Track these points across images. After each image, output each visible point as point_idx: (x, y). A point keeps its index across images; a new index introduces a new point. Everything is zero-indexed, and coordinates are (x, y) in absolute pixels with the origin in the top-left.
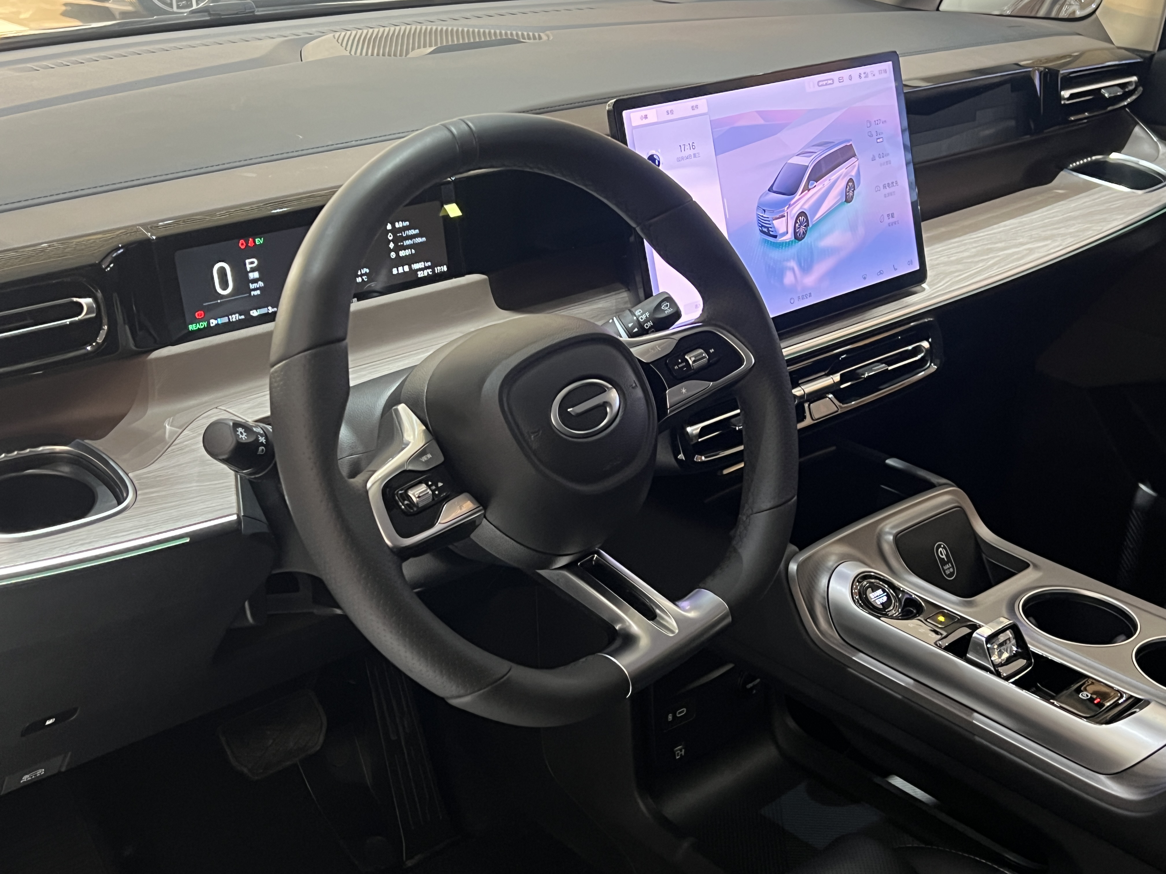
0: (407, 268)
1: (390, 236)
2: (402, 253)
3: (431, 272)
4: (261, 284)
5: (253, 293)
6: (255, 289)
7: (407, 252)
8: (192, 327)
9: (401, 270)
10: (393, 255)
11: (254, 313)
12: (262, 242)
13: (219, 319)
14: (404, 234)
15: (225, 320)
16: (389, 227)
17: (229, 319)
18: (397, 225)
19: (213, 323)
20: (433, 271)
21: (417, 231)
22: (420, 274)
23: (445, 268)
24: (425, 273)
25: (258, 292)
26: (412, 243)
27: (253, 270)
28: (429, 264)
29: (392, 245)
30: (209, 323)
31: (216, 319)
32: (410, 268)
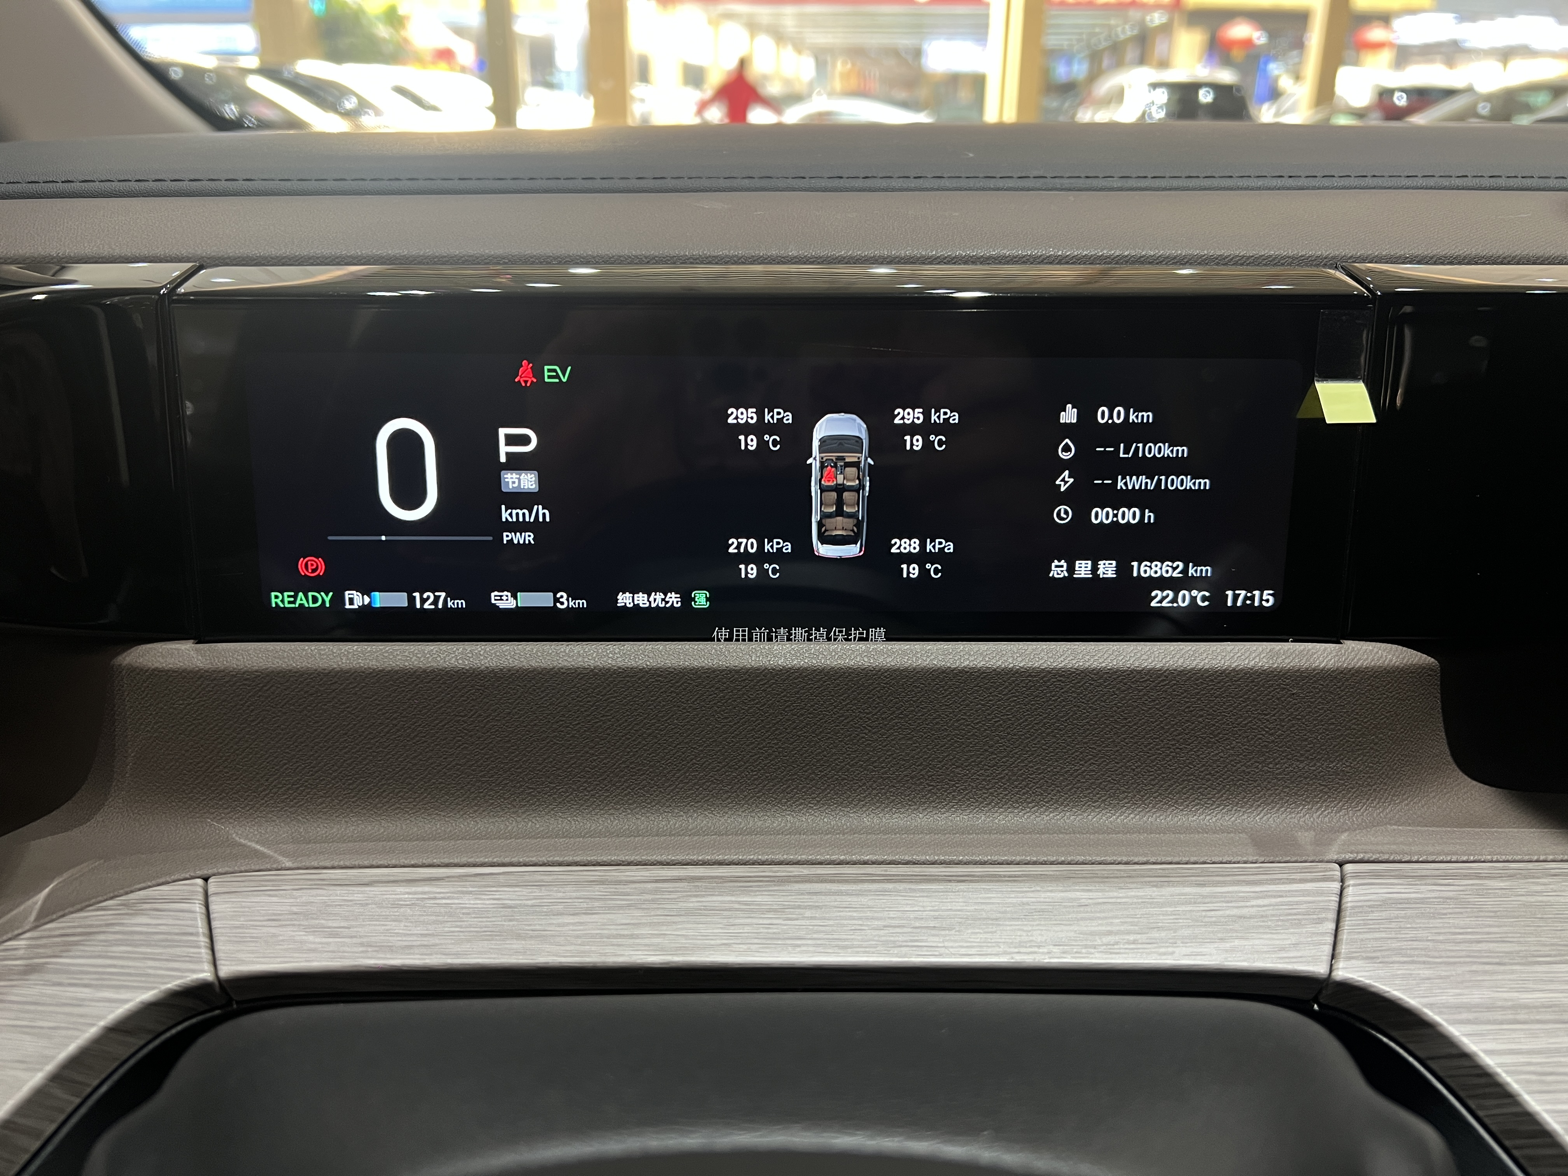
0: (1107, 569)
1: (1067, 449)
2: (1101, 516)
3: (1204, 599)
4: (542, 513)
5: (506, 537)
6: (518, 527)
7: (1129, 516)
8: (279, 599)
9: (1083, 569)
10: (1063, 514)
11: (504, 601)
12: (564, 380)
13: (376, 594)
14: (1126, 451)
15: (399, 599)
16: (1069, 415)
17: (412, 600)
18: (1103, 415)
19: (356, 599)
20: (1217, 598)
21: (1182, 451)
22: (1161, 599)
23: (1267, 598)
24: (1184, 599)
25: (528, 537)
26: (1151, 487)
27: (517, 463)
28: (1206, 571)
29: (1065, 481)
30: (338, 599)
31: (366, 592)
32: (1123, 569)
